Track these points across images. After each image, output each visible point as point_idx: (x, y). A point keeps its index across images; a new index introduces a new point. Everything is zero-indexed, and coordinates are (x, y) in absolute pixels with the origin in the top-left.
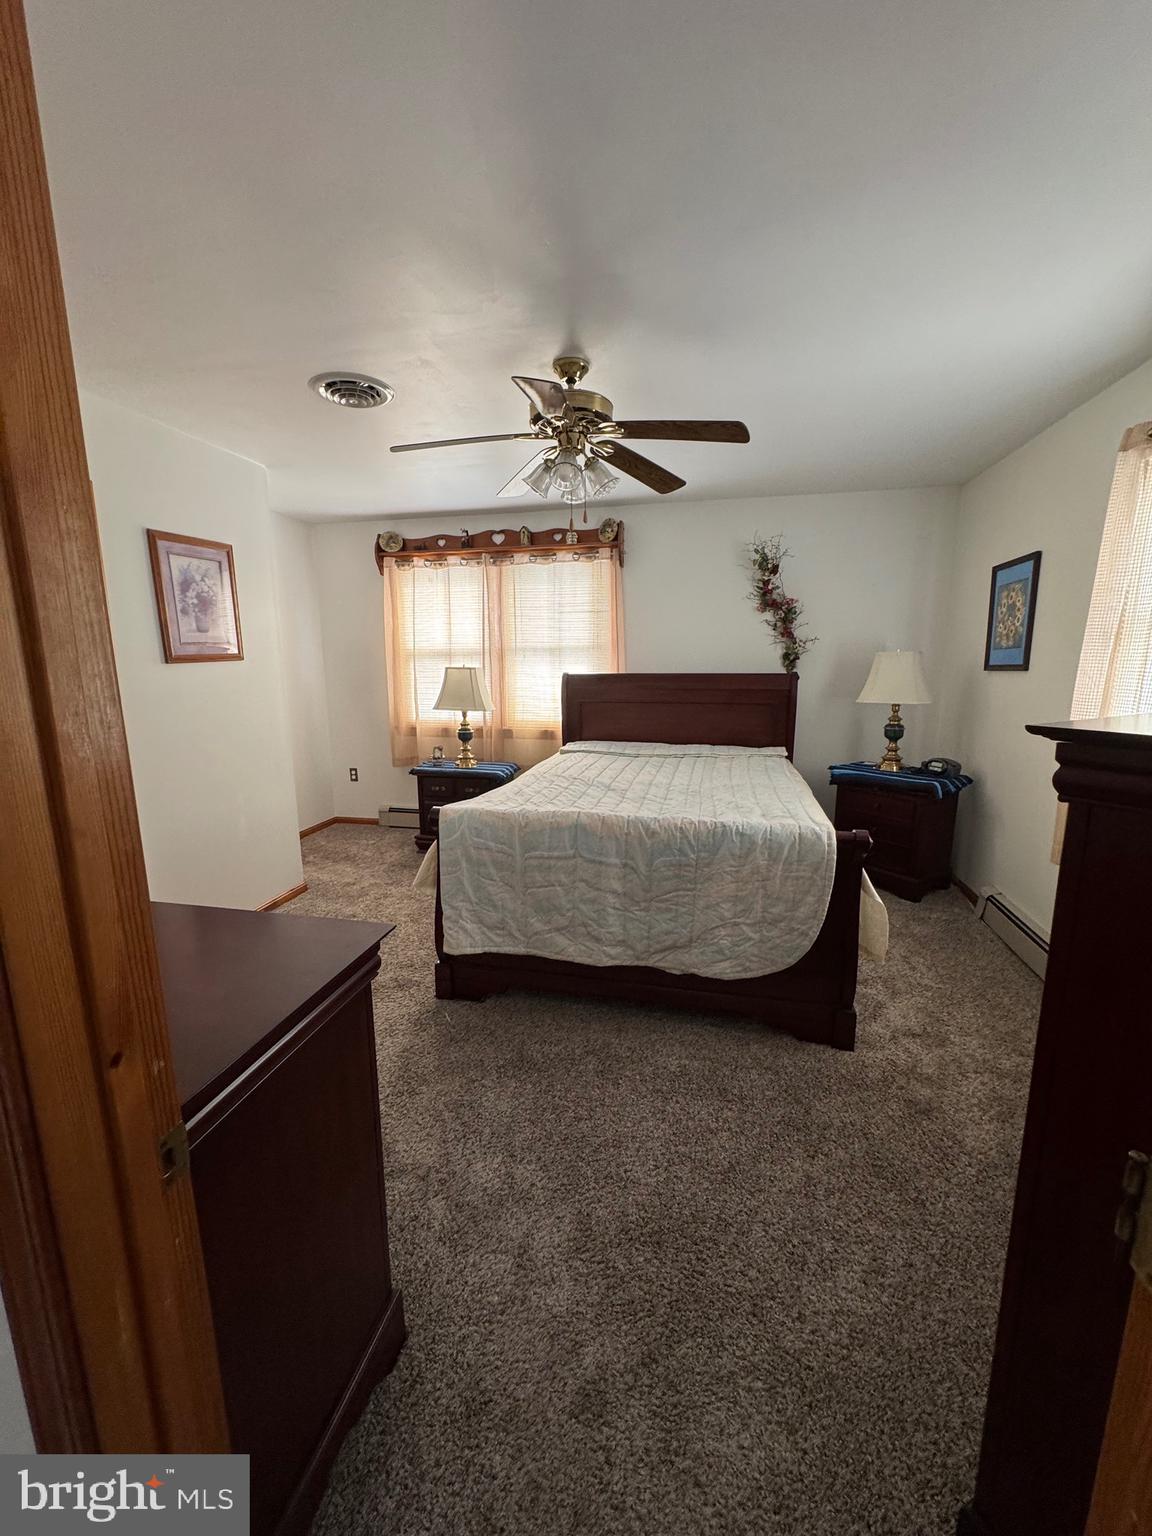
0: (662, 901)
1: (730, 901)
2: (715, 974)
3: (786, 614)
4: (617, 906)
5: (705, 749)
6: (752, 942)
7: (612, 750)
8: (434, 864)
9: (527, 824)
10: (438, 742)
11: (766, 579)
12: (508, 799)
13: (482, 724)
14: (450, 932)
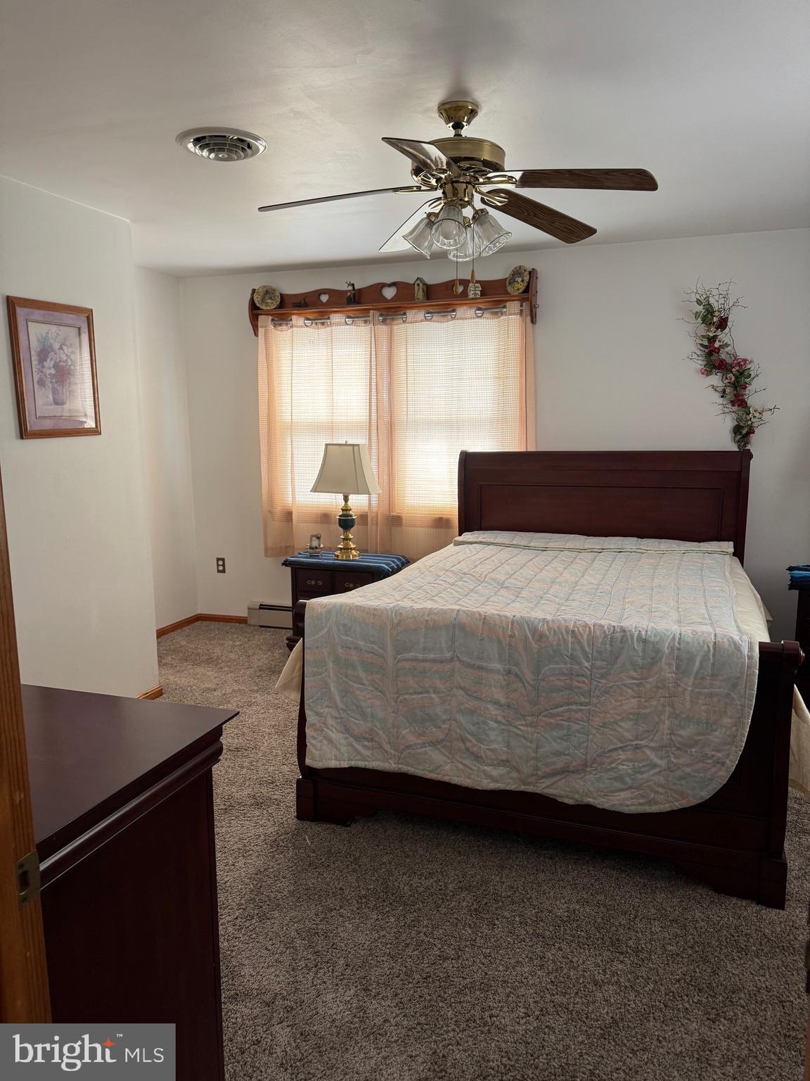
0: (552, 716)
1: (631, 720)
2: (613, 805)
3: (736, 377)
4: (500, 718)
5: (630, 543)
6: (657, 770)
7: (514, 542)
8: (299, 665)
9: (400, 622)
10: (317, 529)
11: (711, 335)
12: (385, 594)
13: (366, 509)
14: (313, 742)
